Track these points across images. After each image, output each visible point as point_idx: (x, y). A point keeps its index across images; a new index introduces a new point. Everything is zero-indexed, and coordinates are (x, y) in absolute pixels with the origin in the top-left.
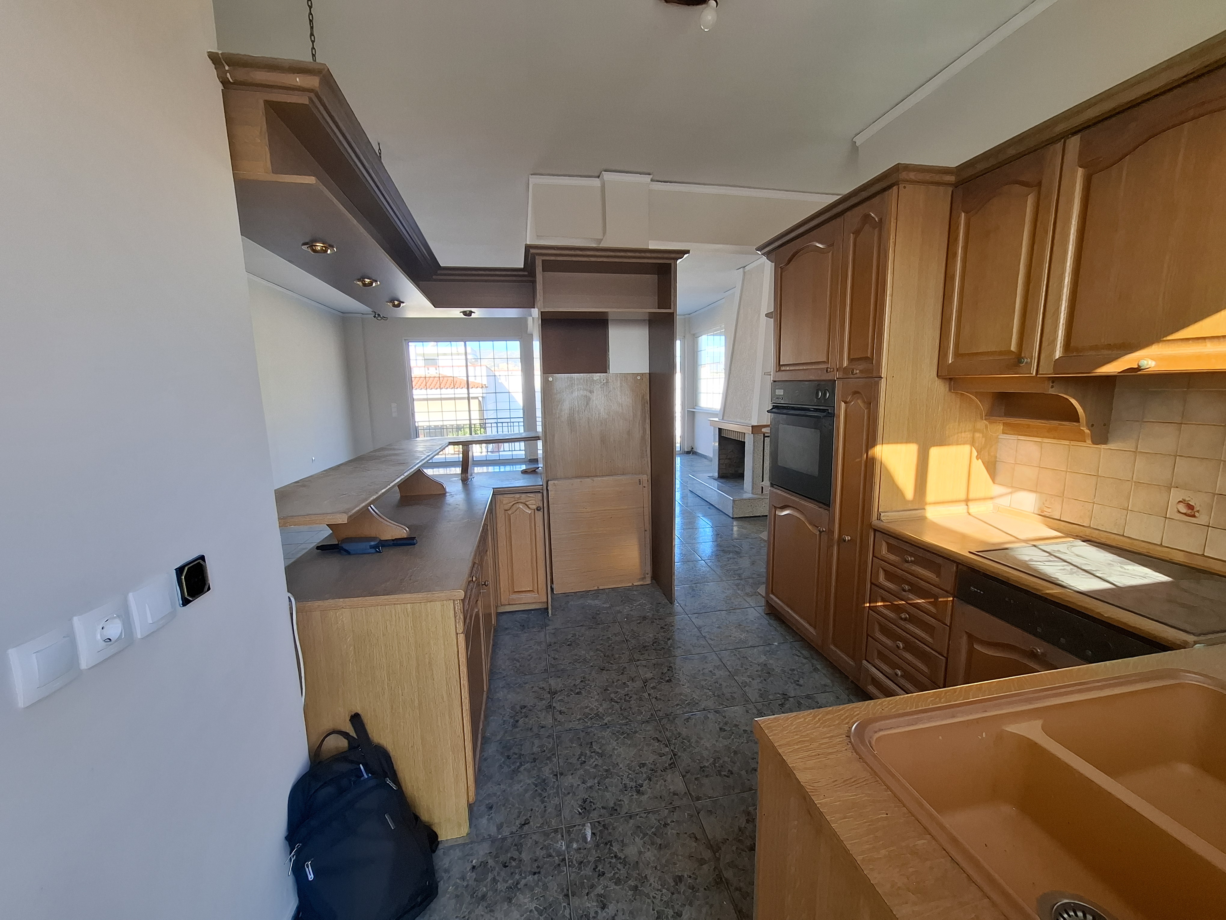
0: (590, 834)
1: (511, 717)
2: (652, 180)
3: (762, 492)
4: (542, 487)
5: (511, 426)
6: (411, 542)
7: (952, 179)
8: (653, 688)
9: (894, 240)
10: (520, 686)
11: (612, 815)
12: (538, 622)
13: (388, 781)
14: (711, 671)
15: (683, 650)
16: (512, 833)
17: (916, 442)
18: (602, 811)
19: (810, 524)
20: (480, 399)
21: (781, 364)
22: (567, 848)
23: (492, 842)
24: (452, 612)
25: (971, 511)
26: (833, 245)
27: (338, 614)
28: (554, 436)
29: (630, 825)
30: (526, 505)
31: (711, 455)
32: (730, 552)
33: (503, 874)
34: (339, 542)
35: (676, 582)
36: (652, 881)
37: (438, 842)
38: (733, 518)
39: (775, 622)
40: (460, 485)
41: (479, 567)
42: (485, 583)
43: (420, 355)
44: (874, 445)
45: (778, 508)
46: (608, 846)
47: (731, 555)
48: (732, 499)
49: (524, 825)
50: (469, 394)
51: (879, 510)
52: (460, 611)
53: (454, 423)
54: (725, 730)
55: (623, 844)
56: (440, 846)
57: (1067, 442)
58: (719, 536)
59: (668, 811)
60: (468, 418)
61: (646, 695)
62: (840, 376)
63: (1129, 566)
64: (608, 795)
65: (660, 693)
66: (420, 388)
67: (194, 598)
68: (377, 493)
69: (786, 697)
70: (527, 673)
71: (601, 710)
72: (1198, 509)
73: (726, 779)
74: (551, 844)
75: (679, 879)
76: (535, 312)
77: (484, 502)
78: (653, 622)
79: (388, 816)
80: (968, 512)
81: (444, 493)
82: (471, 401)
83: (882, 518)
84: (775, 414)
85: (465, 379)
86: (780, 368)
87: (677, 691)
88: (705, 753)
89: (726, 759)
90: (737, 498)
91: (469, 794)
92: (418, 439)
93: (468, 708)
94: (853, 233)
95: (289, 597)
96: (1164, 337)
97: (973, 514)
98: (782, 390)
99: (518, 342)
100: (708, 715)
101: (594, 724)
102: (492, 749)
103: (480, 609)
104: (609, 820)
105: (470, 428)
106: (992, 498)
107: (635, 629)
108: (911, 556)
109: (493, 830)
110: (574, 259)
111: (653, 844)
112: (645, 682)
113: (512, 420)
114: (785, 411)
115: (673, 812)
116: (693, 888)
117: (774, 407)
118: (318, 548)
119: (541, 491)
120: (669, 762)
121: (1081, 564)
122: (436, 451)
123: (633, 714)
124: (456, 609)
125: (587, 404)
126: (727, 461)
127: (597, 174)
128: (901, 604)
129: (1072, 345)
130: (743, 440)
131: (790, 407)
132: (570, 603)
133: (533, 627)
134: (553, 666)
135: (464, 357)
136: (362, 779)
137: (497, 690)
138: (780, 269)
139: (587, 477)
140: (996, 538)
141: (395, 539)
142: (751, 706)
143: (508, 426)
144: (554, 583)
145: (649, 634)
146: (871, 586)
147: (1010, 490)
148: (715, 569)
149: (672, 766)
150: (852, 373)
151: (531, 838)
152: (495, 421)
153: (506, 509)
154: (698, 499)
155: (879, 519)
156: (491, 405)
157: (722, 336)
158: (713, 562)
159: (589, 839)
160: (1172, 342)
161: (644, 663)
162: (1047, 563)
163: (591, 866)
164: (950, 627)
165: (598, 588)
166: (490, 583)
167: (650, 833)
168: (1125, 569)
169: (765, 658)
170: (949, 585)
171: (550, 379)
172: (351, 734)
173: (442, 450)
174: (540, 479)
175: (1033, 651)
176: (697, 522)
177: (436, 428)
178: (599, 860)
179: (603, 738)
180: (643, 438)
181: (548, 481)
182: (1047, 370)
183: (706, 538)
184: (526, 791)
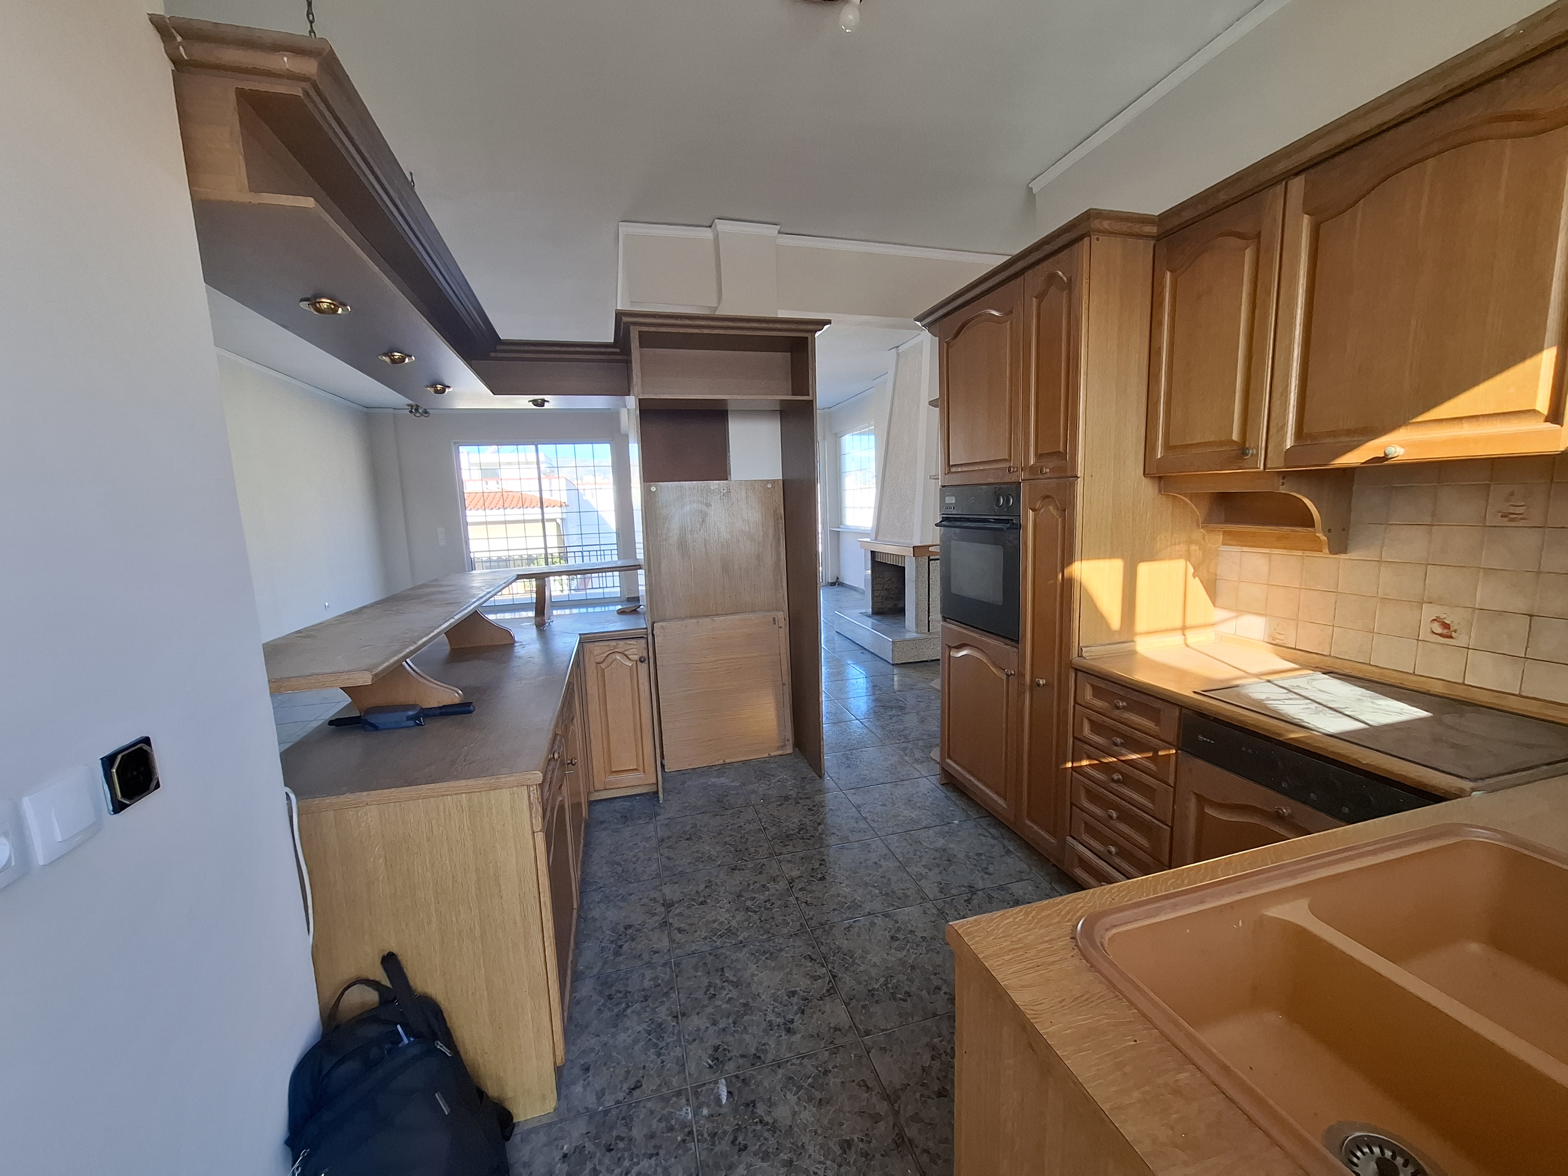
0: (726, 1094)
1: (612, 942)
2: (779, 233)
3: (929, 631)
4: (645, 630)
5: (601, 555)
6: (467, 708)
7: (1153, 230)
8: (801, 890)
9: (1087, 305)
10: (623, 899)
11: (753, 1065)
12: (646, 811)
13: (439, 1045)
14: (876, 863)
15: (839, 837)
16: (618, 1102)
17: (1122, 557)
18: (741, 1061)
19: (995, 665)
20: (559, 521)
21: (951, 464)
22: (695, 1115)
23: (590, 1117)
24: (526, 802)
25: (1189, 642)
26: (1011, 312)
27: (360, 813)
28: (660, 564)
29: (780, 1076)
30: (626, 655)
31: (862, 587)
32: (892, 708)
33: (607, 1161)
34: (361, 713)
35: (825, 749)
36: (811, 1151)
37: (514, 1124)
38: (893, 665)
39: (954, 794)
40: (533, 632)
41: (563, 740)
42: (572, 760)
43: (475, 464)
44: (1071, 561)
45: (953, 647)
46: (751, 1108)
47: (894, 712)
48: (891, 640)
49: (633, 1089)
50: (543, 514)
51: (1080, 645)
52: (536, 800)
53: (524, 553)
54: (897, 939)
55: (771, 1104)
56: (517, 1130)
57: (1300, 553)
58: (876, 687)
59: (828, 1052)
60: (543, 546)
61: (792, 899)
62: (1027, 477)
63: (1381, 700)
64: (747, 1037)
65: (811, 895)
66: (476, 508)
67: (132, 801)
68: (415, 643)
69: (973, 889)
70: (633, 881)
71: (734, 923)
72: (1456, 628)
73: (903, 1004)
74: (672, 1112)
75: (846, 1145)
76: (631, 402)
77: (567, 653)
78: (798, 803)
79: (440, 1095)
80: (1186, 644)
81: (512, 642)
82: (546, 524)
83: (1084, 655)
84: (946, 528)
85: (538, 495)
86: (950, 470)
87: (833, 891)
88: (874, 972)
89: (902, 977)
90: (897, 638)
91: (556, 1053)
92: (474, 572)
93: (551, 935)
94: (1036, 298)
95: (287, 794)
96: (1413, 418)
97: (1190, 645)
98: (954, 498)
99: (608, 445)
100: (876, 921)
101: (725, 942)
102: (587, 988)
103: (565, 796)
104: (751, 1072)
105: (546, 559)
106: (1213, 625)
107: (776, 813)
108: (1122, 700)
109: (591, 1100)
110: (682, 330)
111: (810, 1099)
112: (791, 882)
113: (603, 548)
114: (958, 524)
115: (835, 1054)
116: (865, 1155)
117: (944, 519)
118: (331, 723)
119: (645, 636)
120: (827, 987)
121: (1327, 701)
122: (499, 586)
123: (777, 926)
124: (531, 798)
125: (703, 521)
126: (883, 593)
127: (709, 224)
128: (1111, 762)
129: (1305, 431)
130: (903, 565)
131: (964, 518)
132: (687, 784)
133: (639, 818)
134: (666, 868)
135: (536, 466)
136: (400, 1045)
137: (591, 906)
138: (945, 344)
139: (705, 616)
140: (1221, 673)
141: (443, 706)
142: (929, 905)
143: (597, 556)
144: (665, 758)
145: (793, 817)
146: (1073, 742)
147: (1235, 614)
148: (874, 730)
149: (832, 991)
150: (1041, 472)
151: (644, 1107)
152: (580, 549)
153: (597, 662)
154: (847, 642)
155: (1080, 655)
156: (573, 529)
157: (871, 435)
158: (871, 722)
159: (724, 1101)
160: (1423, 424)
161: (788, 857)
162: (1287, 702)
163: (729, 1138)
164: (1175, 788)
165: (724, 761)
166: (579, 761)
167: (806, 1085)
168: (1377, 705)
169: (943, 841)
170: (1171, 735)
171: (653, 489)
172: (383, 983)
173: (508, 586)
174: (643, 621)
175: (1278, 811)
176: (847, 671)
177: (499, 560)
178: (738, 1129)
179: (738, 960)
180: (777, 564)
181: (654, 623)
182: (1277, 463)
183: (861, 691)
184: (636, 1042)
